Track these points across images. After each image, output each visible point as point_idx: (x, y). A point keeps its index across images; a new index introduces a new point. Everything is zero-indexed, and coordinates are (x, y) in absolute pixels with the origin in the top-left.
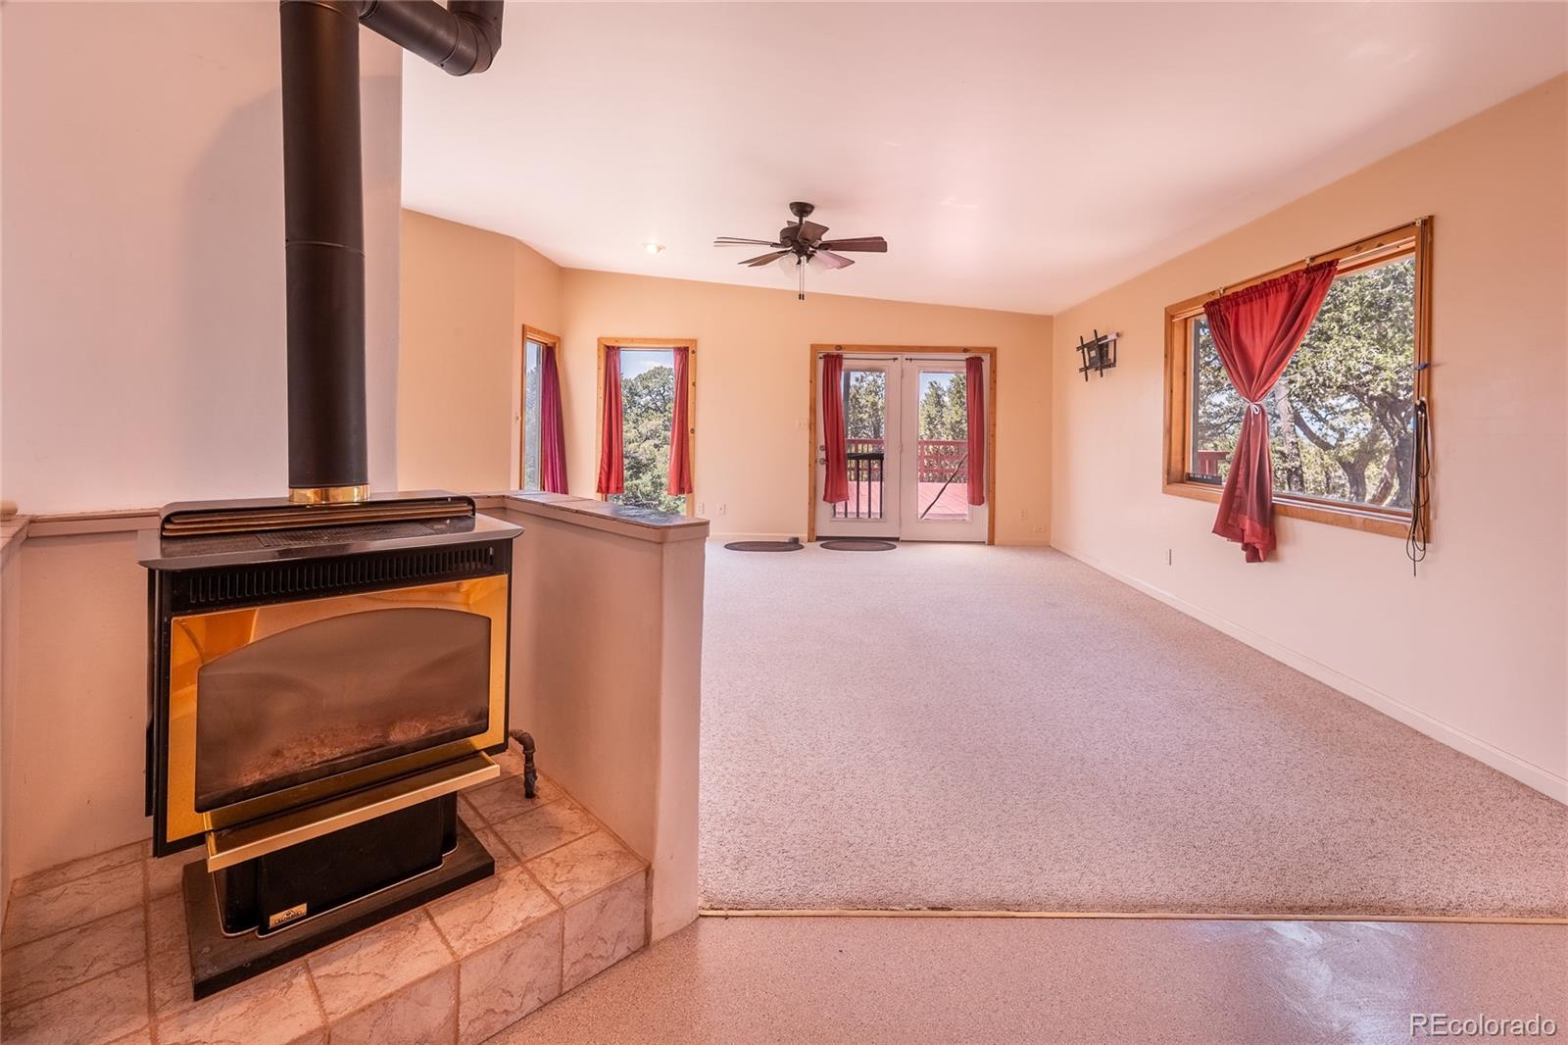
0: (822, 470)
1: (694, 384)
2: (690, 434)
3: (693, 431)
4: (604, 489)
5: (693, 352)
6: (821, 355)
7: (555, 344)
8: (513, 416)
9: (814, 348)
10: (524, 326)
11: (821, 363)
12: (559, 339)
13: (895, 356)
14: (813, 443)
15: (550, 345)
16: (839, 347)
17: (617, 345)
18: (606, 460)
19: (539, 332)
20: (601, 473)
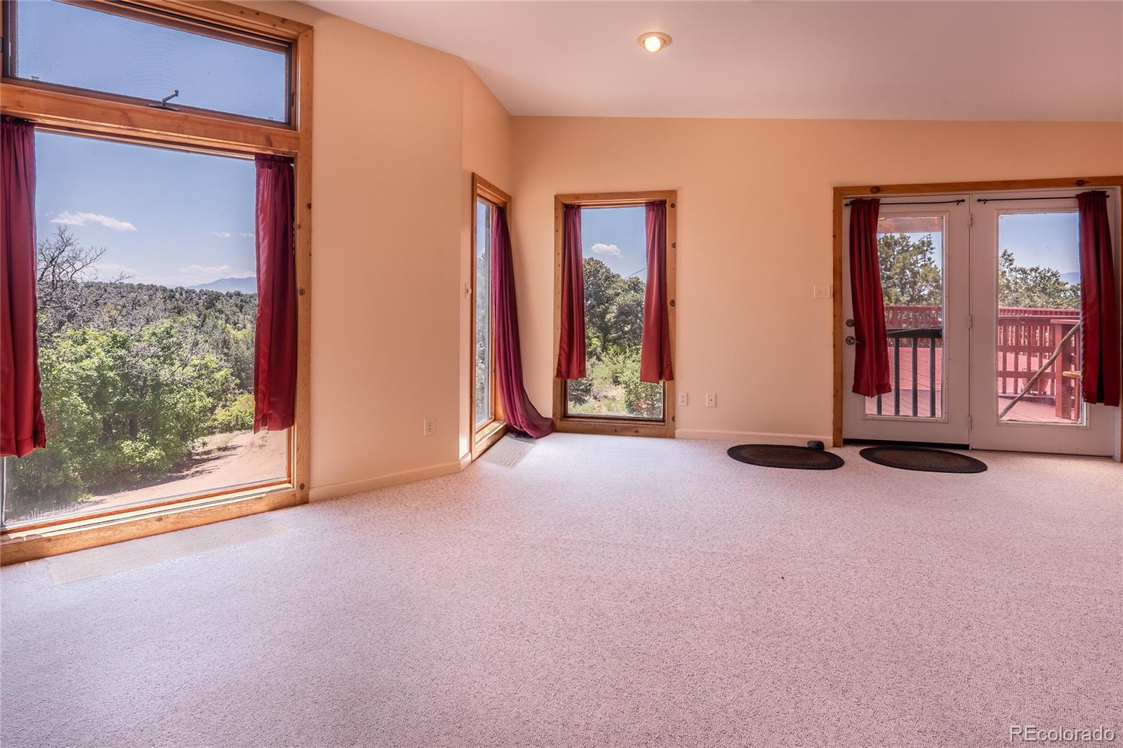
0: (850, 353)
1: (674, 245)
2: (669, 307)
3: (673, 303)
4: (564, 374)
5: (673, 206)
6: (848, 201)
7: (505, 204)
8: (463, 288)
9: (839, 192)
10: (473, 175)
11: (847, 213)
12: (510, 198)
13: (960, 198)
14: (837, 316)
15: (501, 206)
16: (877, 189)
17: (576, 202)
18: (566, 339)
19: (490, 186)
20: (560, 355)
